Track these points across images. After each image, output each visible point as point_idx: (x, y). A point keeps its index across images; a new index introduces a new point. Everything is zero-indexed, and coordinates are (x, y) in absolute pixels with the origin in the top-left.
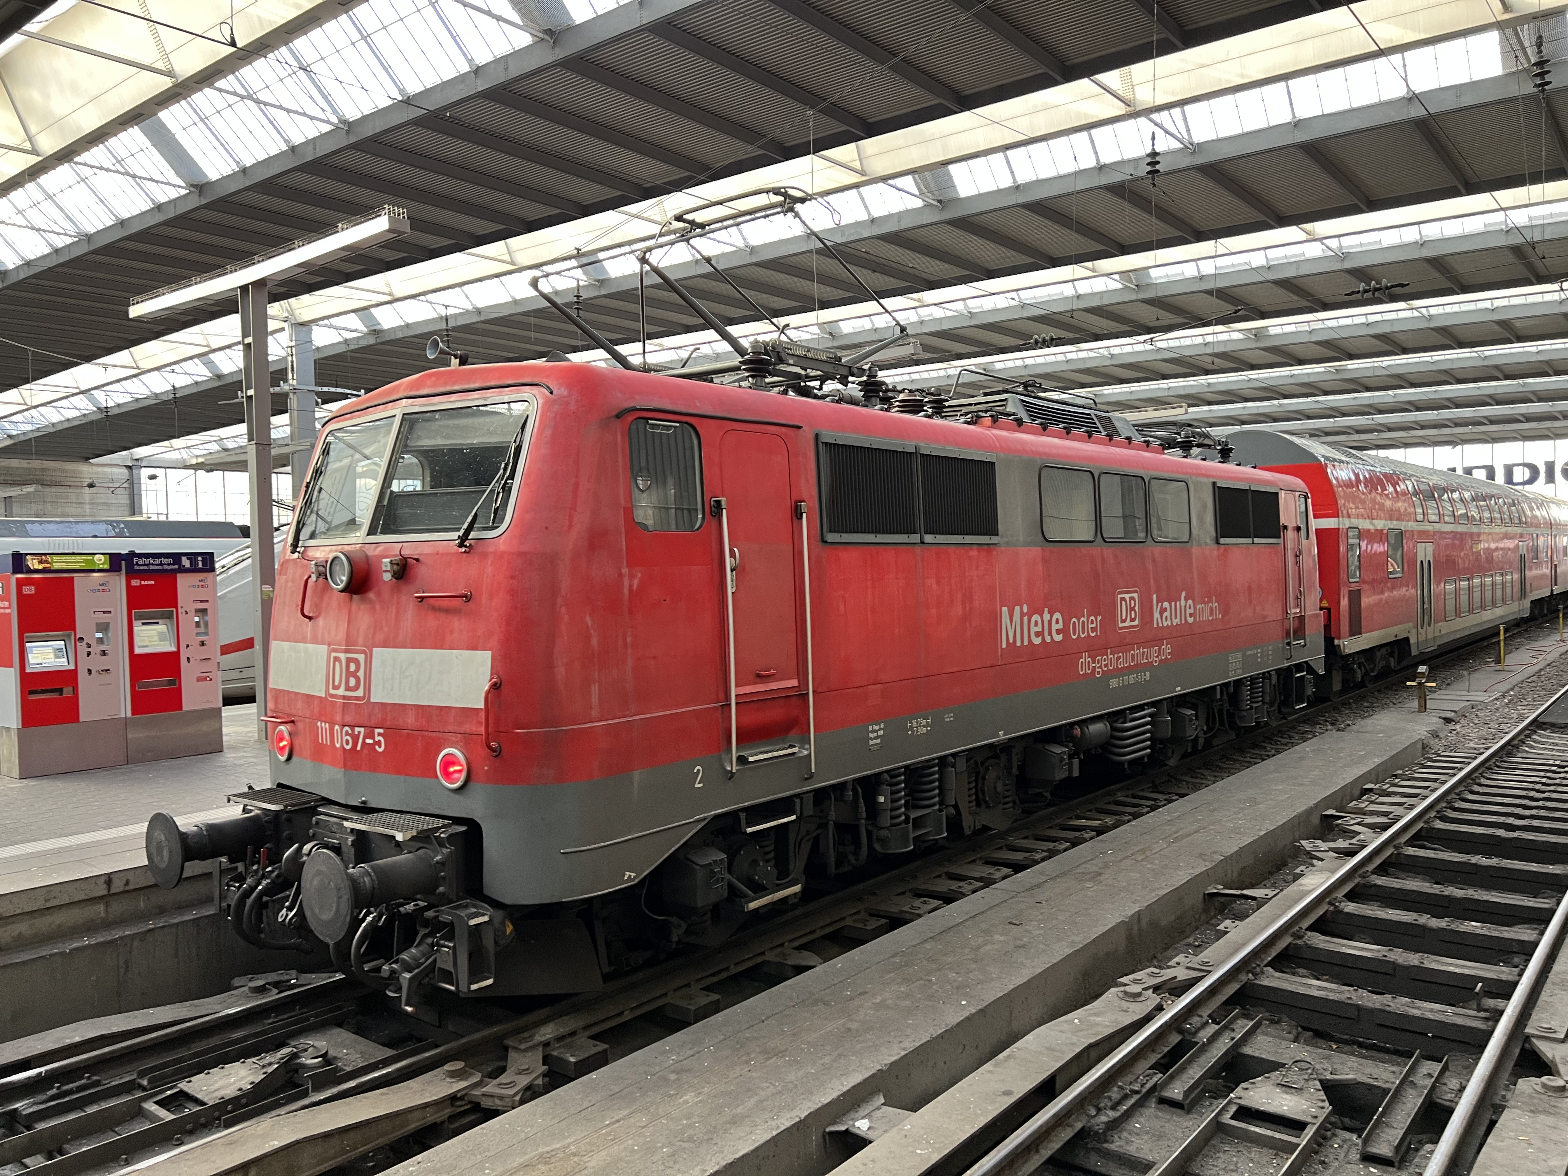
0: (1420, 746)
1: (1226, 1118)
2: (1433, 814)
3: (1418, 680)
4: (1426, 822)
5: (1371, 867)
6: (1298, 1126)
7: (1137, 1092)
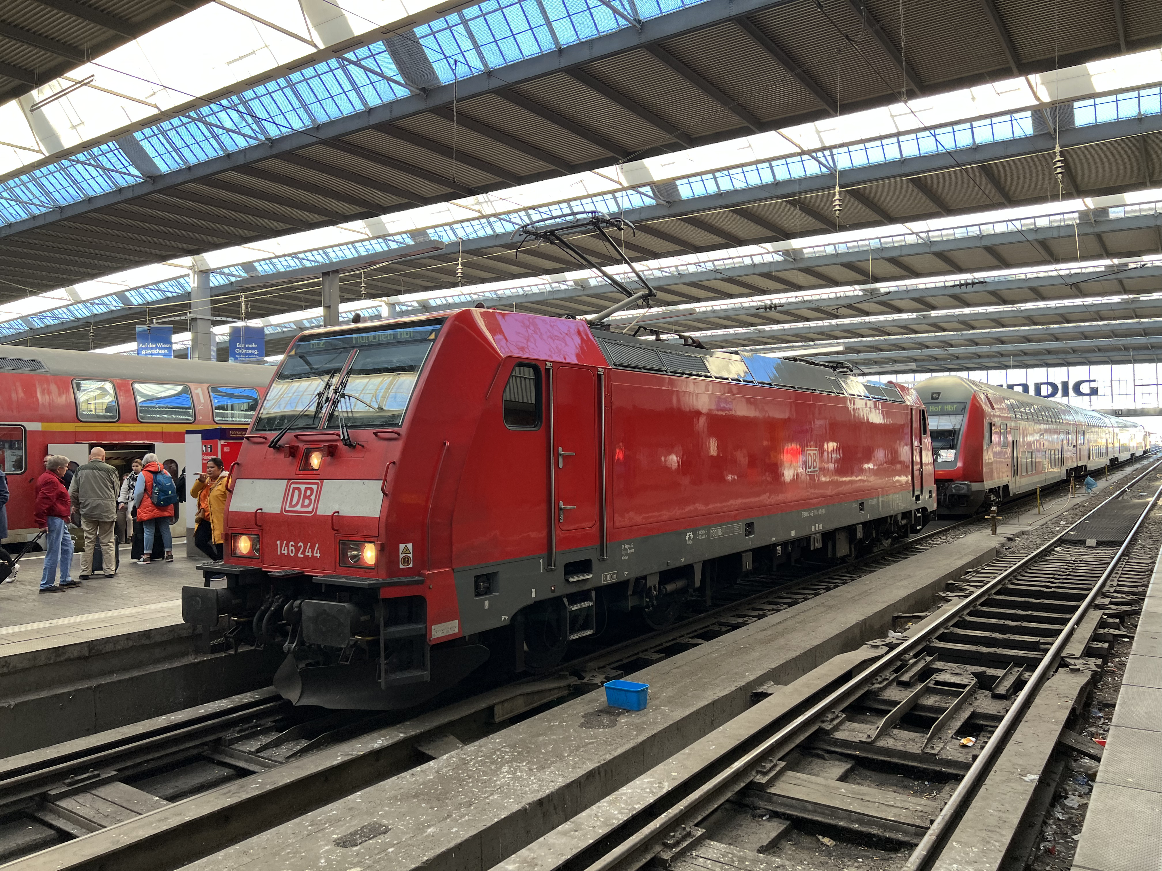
0: (995, 551)
1: (931, 685)
2: (1007, 581)
3: (991, 515)
4: (1003, 585)
5: (978, 603)
6: (964, 686)
7: (888, 679)
